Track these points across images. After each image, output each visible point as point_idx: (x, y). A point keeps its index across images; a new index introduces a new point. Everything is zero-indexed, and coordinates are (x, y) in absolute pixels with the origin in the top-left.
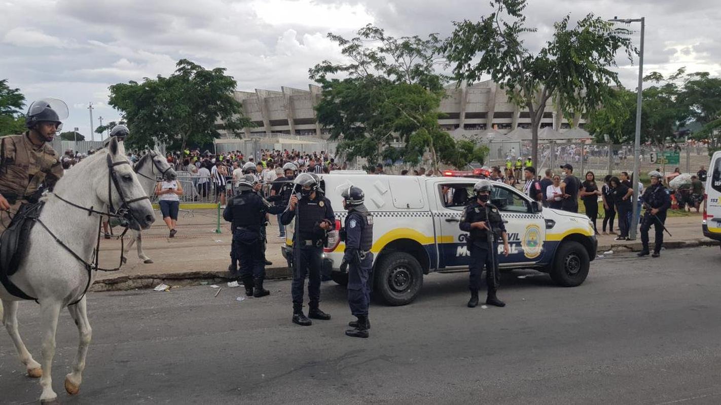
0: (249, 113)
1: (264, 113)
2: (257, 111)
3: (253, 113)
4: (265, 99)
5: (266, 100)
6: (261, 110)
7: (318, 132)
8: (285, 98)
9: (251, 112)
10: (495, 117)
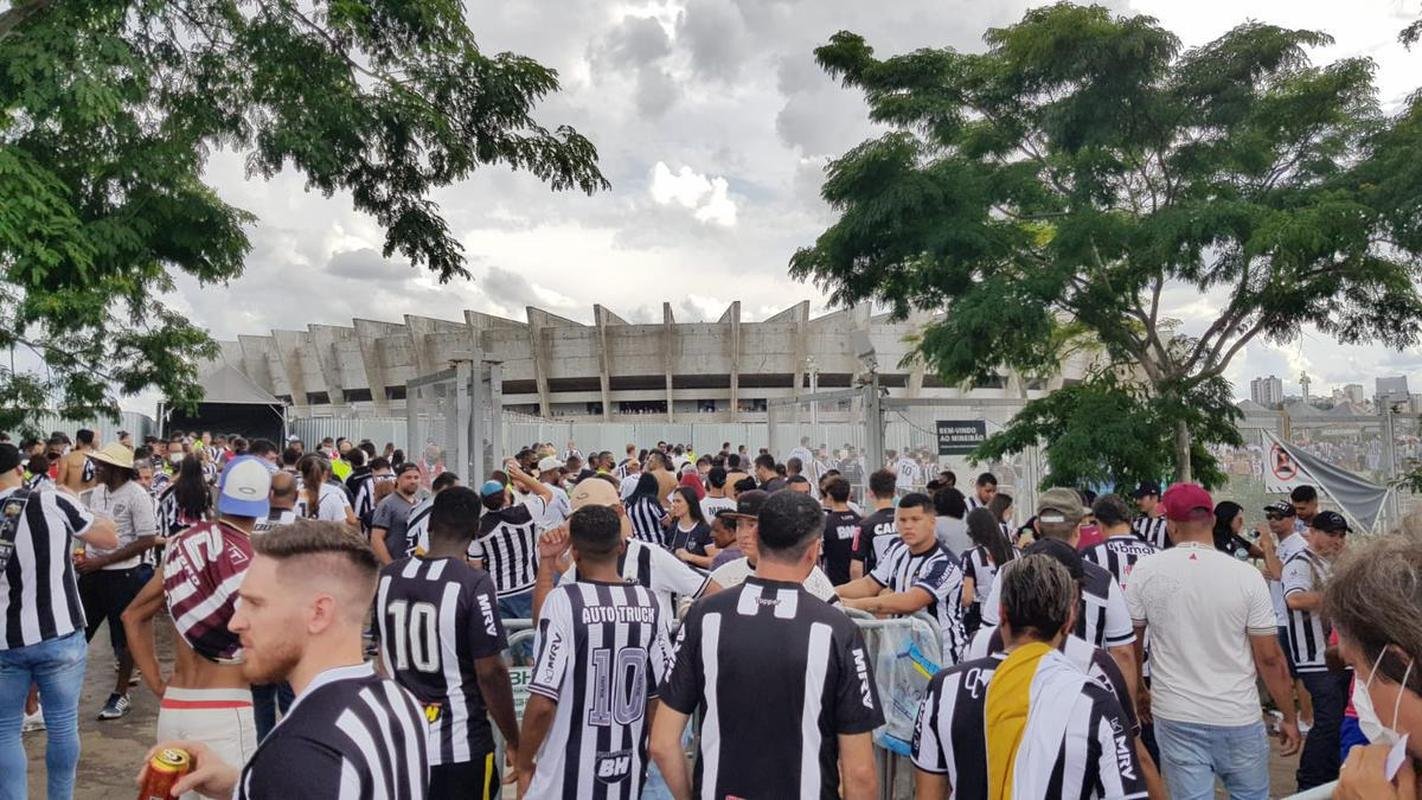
0: (387, 368)
1: (422, 368)
2: (407, 364)
3: (397, 369)
4: (426, 336)
5: (428, 341)
6: (418, 363)
7: (544, 410)
8: (471, 337)
9: (394, 366)
10: (925, 385)
